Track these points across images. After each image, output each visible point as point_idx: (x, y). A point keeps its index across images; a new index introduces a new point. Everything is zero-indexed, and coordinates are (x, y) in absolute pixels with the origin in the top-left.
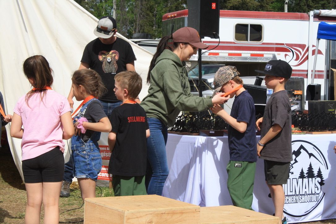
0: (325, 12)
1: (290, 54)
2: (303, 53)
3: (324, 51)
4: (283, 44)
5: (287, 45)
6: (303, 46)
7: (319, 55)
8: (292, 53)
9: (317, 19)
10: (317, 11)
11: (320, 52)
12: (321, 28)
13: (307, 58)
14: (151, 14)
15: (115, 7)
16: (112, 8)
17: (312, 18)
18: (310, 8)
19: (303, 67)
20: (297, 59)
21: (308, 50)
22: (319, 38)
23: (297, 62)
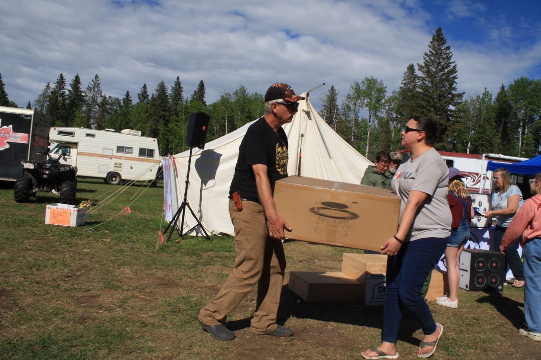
0: (491, 155)
1: (469, 178)
2: (477, 178)
3: (490, 178)
4: (465, 172)
5: (468, 172)
6: (477, 174)
7: (487, 180)
8: (470, 178)
9: (487, 159)
10: (486, 154)
11: (487, 178)
12: (489, 164)
13: (480, 181)
14: (388, 150)
15: (368, 144)
16: (366, 145)
17: (484, 158)
18: (483, 152)
19: (477, 186)
20: (474, 181)
21: (480, 176)
22: (487, 170)
23: (473, 183)
